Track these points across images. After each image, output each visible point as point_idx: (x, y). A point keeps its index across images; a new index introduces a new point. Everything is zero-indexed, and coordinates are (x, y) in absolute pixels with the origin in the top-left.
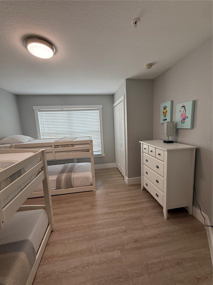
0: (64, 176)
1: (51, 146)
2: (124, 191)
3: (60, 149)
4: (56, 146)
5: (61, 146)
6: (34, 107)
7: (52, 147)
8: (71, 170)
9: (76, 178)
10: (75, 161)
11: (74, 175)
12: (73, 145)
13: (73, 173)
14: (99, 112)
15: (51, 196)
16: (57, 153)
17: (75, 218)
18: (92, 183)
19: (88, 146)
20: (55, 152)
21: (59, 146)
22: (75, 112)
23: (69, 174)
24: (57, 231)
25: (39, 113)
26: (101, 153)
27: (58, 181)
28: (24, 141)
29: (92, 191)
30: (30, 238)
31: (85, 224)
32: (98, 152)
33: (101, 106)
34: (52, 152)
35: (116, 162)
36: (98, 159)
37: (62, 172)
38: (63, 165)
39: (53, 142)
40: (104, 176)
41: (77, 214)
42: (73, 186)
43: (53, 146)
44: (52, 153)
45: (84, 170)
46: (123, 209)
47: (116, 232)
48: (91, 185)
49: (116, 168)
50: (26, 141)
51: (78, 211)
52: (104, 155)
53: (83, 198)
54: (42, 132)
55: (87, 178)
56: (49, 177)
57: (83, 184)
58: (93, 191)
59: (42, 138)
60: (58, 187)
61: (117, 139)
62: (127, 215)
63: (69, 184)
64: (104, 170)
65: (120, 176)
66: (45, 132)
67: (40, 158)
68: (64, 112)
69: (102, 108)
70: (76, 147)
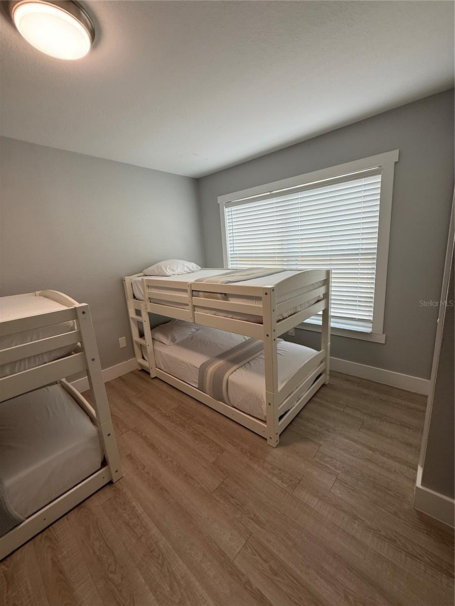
0: (214, 367)
4: (194, 293)
5: (203, 293)
6: (220, 199)
7: (187, 292)
9: (233, 384)
11: (233, 375)
12: (226, 296)
13: (236, 367)
14: (380, 180)
18: (266, 417)
20: (193, 305)
21: (200, 293)
22: (299, 195)
23: (228, 365)
25: (226, 210)
27: (201, 374)
29: (263, 443)
33: (395, 155)
42: (226, 400)
43: (190, 292)
44: (187, 307)
48: (264, 422)
55: (258, 400)
57: (247, 408)
58: (267, 440)
60: (201, 388)
66: (235, 252)
68: (274, 200)
69: (396, 163)
70: (235, 303)
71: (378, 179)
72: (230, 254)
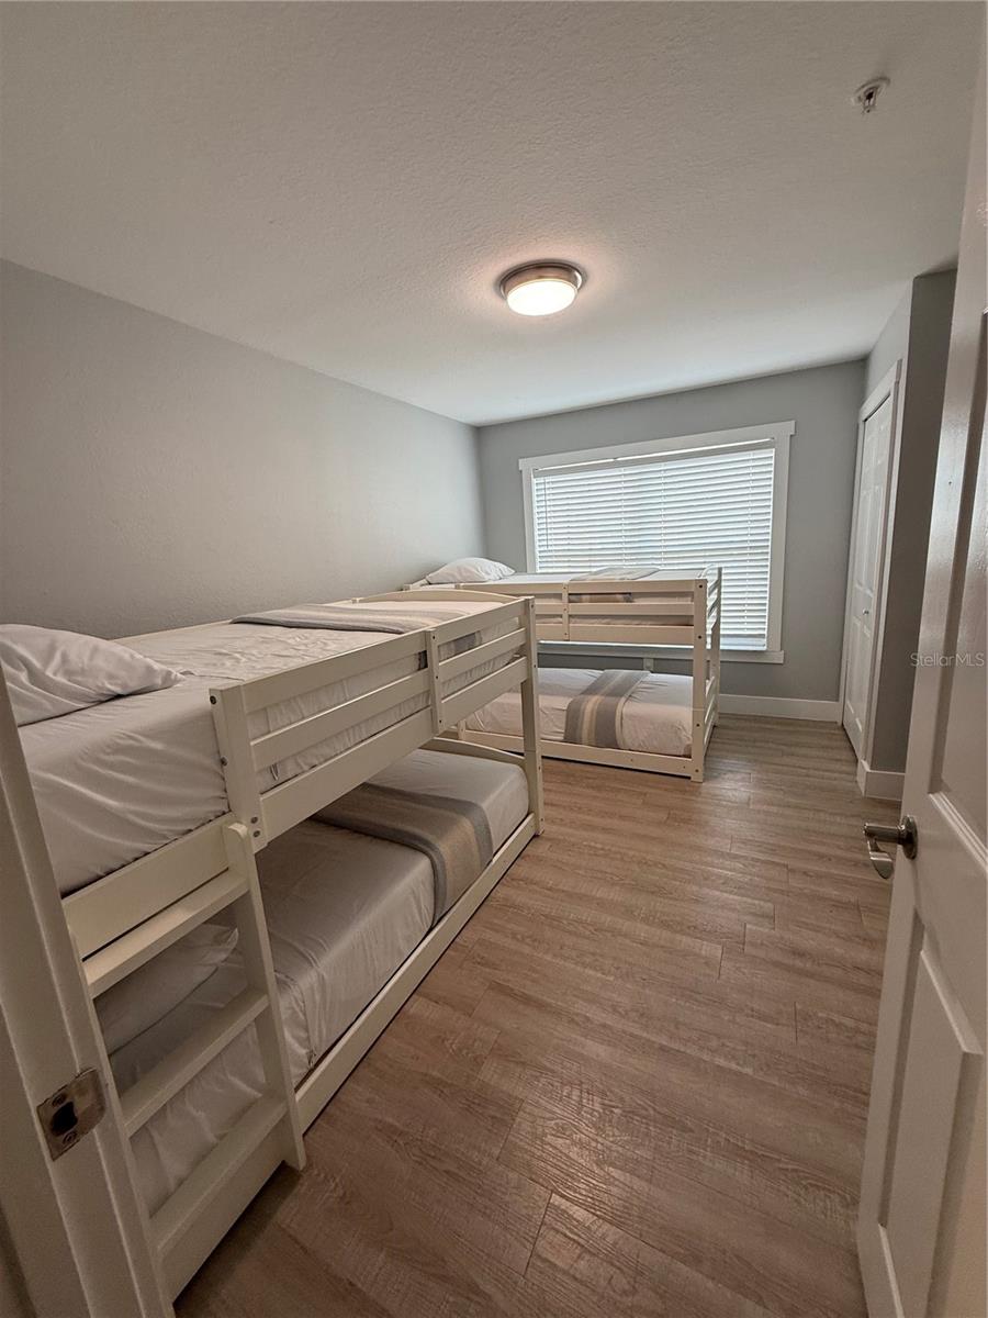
0: (591, 704)
1: (559, 596)
2: (830, 811)
3: (585, 607)
4: (573, 598)
5: (588, 597)
6: (523, 464)
7: (561, 598)
8: (621, 691)
9: (633, 717)
10: (649, 664)
11: (626, 708)
12: (629, 597)
13: (623, 699)
14: (773, 455)
15: (543, 757)
16: (573, 620)
17: (605, 830)
18: (689, 747)
19: (686, 602)
20: (570, 616)
21: (584, 597)
22: (663, 466)
23: (611, 700)
24: (549, 840)
25: (534, 481)
26: (765, 648)
27: (573, 716)
28: (487, 577)
29: (686, 780)
30: (484, 805)
31: (631, 853)
32: (749, 641)
33: (789, 427)
34: (561, 616)
35: (842, 698)
36: (744, 672)
37: (591, 690)
38: (598, 673)
39: (566, 581)
40: (758, 744)
41: (615, 823)
42: (620, 742)
43: (565, 596)
44: (560, 619)
45: (668, 698)
46: (792, 863)
47: (759, 941)
48: (684, 756)
49: (840, 724)
50: (492, 577)
51: (620, 816)
52: (779, 658)
53: (646, 790)
54: (542, 549)
55: (674, 728)
56: (540, 697)
57: (655, 743)
58: (689, 778)
59: (539, 571)
60: (571, 736)
61: (857, 586)
62: (796, 883)
63: (606, 734)
64: (768, 723)
65: (843, 757)
66: (550, 548)
67: (520, 619)
68: (623, 471)
69: (791, 436)
70: (643, 604)
71: (771, 453)
72: (540, 552)
